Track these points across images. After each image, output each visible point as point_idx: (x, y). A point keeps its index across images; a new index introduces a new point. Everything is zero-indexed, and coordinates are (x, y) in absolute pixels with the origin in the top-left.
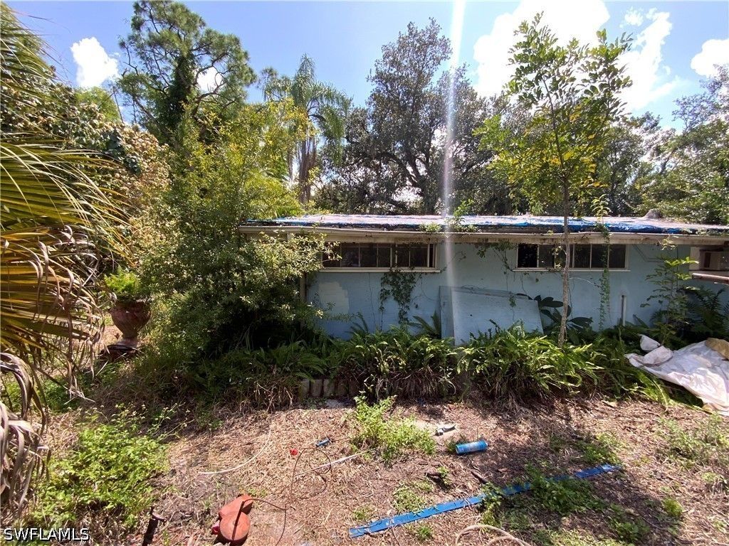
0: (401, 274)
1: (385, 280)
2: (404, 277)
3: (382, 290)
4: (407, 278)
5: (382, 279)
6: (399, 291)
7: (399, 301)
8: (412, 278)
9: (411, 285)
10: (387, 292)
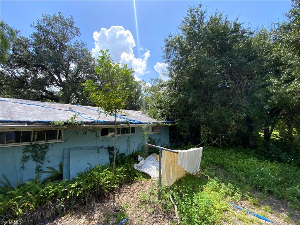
0: (39, 145)
1: (26, 150)
2: (41, 147)
3: (23, 157)
4: (43, 147)
5: (24, 149)
6: (37, 155)
7: (36, 161)
8: (46, 146)
9: (46, 150)
10: (28, 157)
